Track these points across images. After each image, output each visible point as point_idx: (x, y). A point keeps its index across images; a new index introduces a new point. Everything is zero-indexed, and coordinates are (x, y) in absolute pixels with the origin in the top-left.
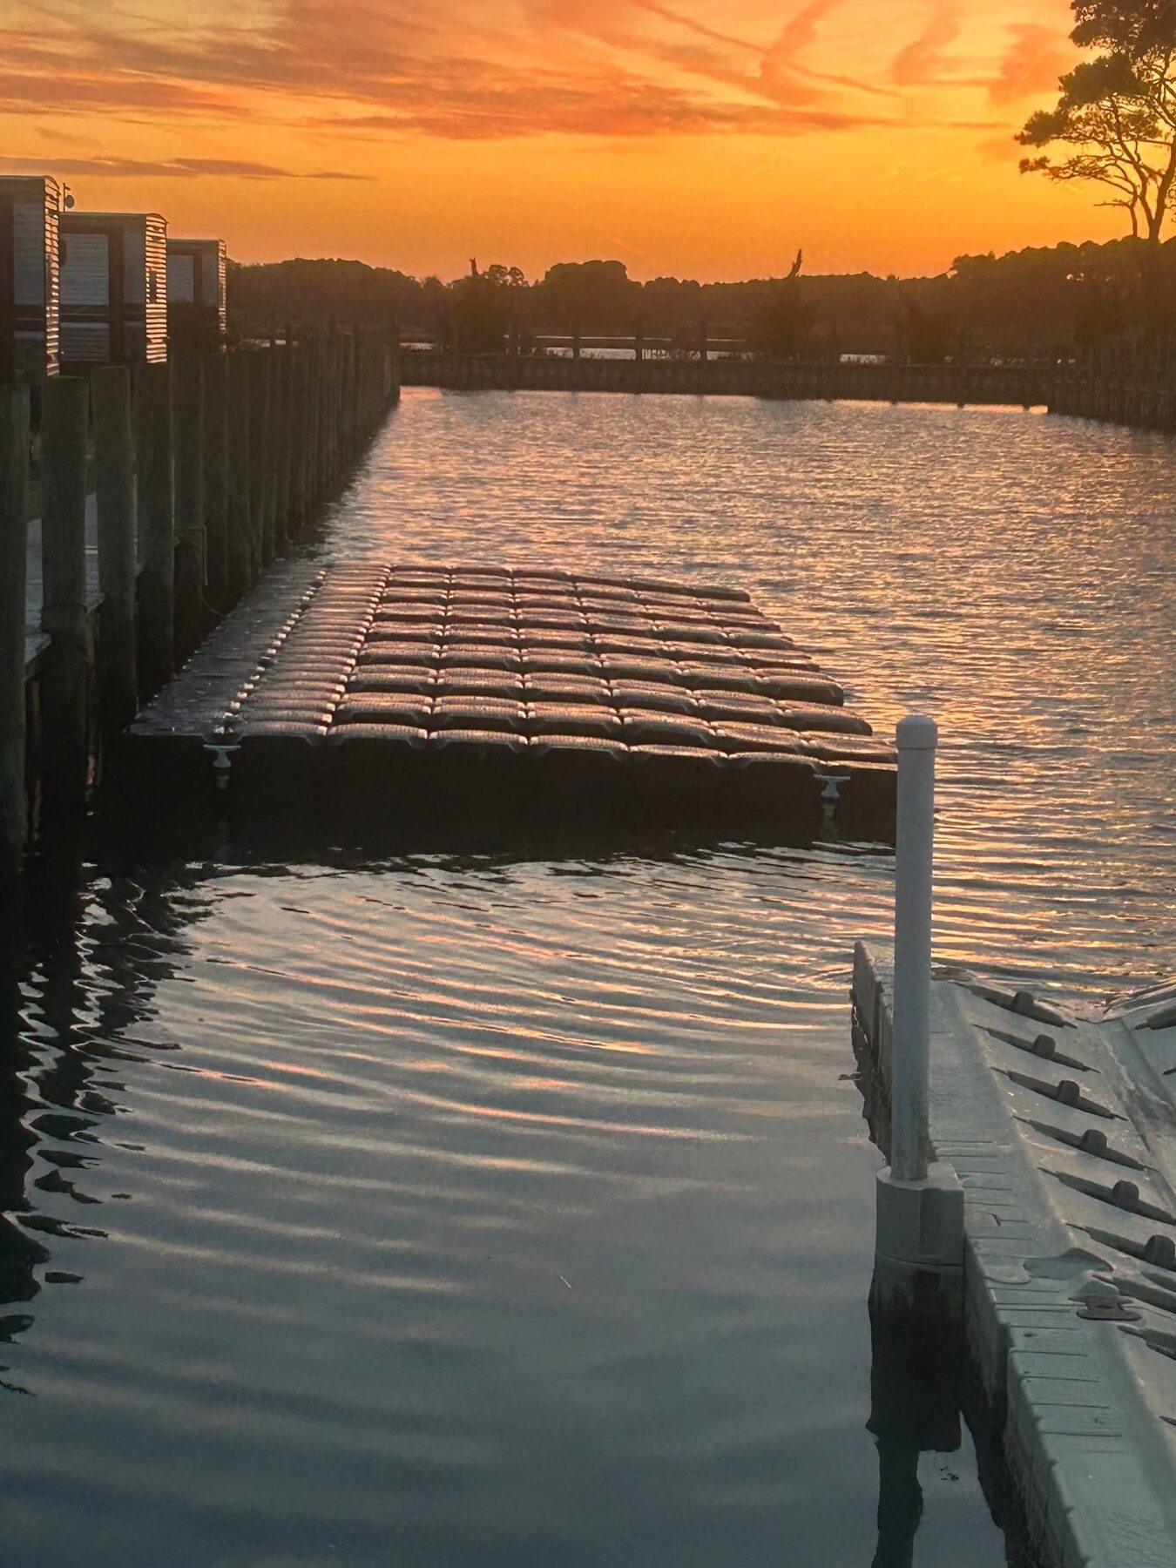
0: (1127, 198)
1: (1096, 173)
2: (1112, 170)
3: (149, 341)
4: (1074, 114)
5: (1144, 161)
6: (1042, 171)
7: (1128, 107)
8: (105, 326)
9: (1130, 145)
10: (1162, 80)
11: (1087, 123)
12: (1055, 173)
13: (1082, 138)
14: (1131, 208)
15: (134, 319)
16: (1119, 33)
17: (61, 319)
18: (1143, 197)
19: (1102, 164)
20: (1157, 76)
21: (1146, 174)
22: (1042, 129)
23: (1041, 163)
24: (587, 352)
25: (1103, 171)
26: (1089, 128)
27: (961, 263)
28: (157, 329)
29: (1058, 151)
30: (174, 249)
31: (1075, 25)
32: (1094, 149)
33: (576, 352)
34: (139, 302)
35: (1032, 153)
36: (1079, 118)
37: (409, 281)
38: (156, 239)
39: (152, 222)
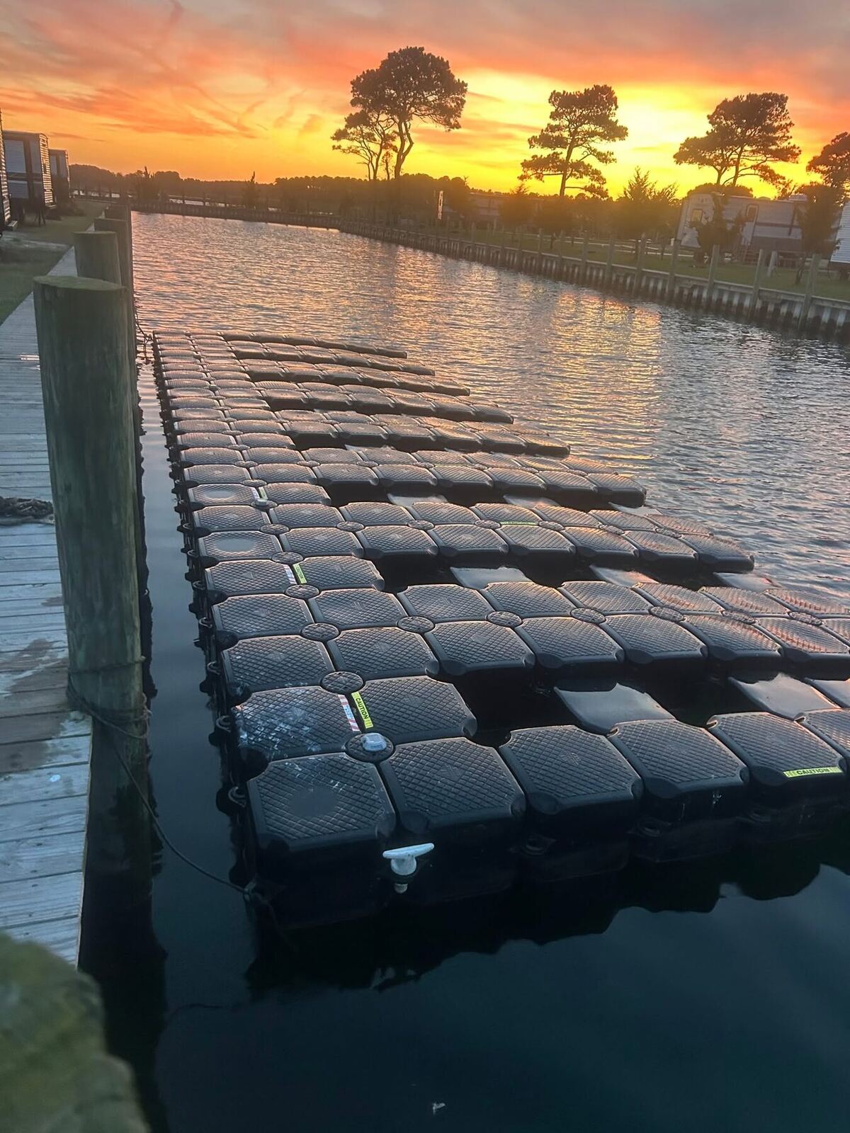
0: (367, 162)
1: (357, 152)
2: (362, 152)
3: (45, 190)
4: (349, 131)
5: (371, 149)
6: (339, 150)
7: (366, 130)
8: (26, 182)
9: (366, 143)
10: (377, 121)
11: (353, 134)
12: (344, 151)
13: (352, 140)
14: (368, 165)
15: (36, 180)
16: (363, 103)
17: (8, 178)
18: (371, 162)
19: (359, 149)
20: (374, 120)
21: (372, 153)
22: (340, 135)
23: (339, 147)
24: (187, 202)
25: (359, 152)
26: (354, 136)
27: (278, 180)
28: (47, 185)
29: (345, 143)
30: (51, 153)
31: (352, 98)
32: (356, 144)
33: (184, 202)
34: (39, 172)
35: (336, 143)
36: (351, 133)
37: (112, 175)
38: (44, 145)
39: (41, 137)
